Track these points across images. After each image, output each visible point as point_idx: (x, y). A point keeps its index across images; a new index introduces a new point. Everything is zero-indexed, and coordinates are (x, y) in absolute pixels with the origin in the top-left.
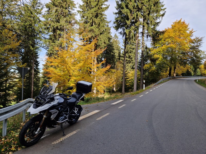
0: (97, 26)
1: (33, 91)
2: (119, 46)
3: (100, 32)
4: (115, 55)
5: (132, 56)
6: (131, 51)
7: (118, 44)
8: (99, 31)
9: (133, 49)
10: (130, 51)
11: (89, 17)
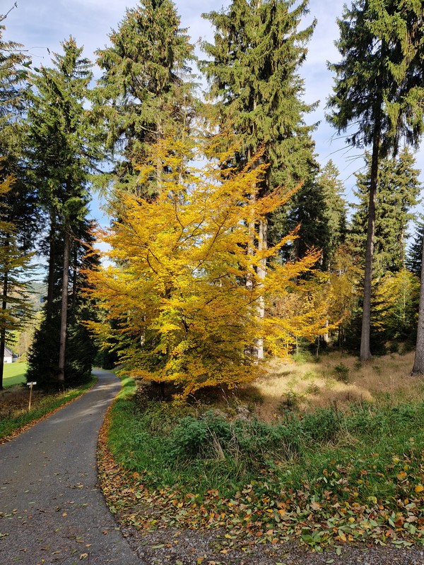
0: (267, 108)
1: (67, 339)
2: (342, 197)
3: (278, 129)
4: (328, 225)
5: (387, 226)
6: (385, 212)
7: (337, 194)
8: (275, 127)
9: (393, 203)
10: (381, 211)
11: (239, 77)
